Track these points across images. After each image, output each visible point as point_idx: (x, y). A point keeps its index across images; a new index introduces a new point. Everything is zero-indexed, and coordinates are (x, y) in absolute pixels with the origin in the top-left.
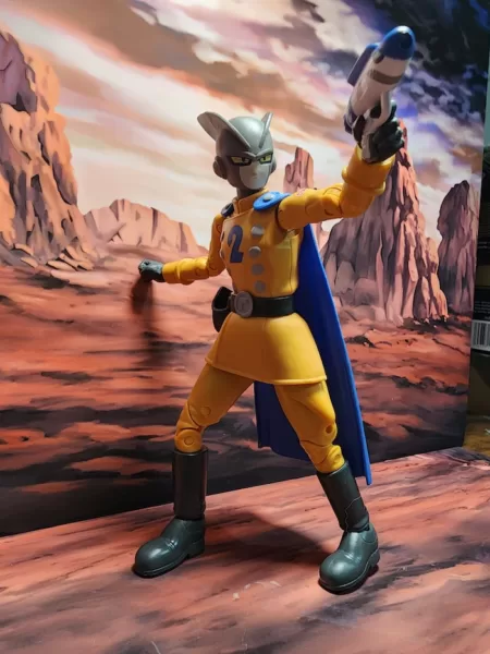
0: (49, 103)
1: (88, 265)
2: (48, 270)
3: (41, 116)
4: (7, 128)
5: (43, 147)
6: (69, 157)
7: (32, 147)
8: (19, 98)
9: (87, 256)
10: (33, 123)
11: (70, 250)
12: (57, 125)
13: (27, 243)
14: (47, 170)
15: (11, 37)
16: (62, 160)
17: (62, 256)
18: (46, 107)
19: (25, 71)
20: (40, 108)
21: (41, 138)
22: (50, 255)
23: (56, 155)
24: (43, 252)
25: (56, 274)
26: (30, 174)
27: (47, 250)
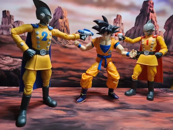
0: (66, 17)
1: (71, 44)
2: (65, 45)
3: (64, 19)
4: (59, 22)
5: (65, 24)
6: (69, 25)
7: (63, 25)
8: (61, 17)
9: (71, 42)
10: (63, 21)
11: (69, 41)
12: (67, 21)
13: (62, 41)
14: (65, 28)
15: (60, 7)
16: (68, 26)
17: (67, 43)
18: (65, 18)
19: (62, 12)
20: (64, 18)
21: (64, 23)
22: (65, 43)
23: (67, 25)
24: (64, 42)
25: (66, 46)
26: (63, 29)
27: (65, 42)
